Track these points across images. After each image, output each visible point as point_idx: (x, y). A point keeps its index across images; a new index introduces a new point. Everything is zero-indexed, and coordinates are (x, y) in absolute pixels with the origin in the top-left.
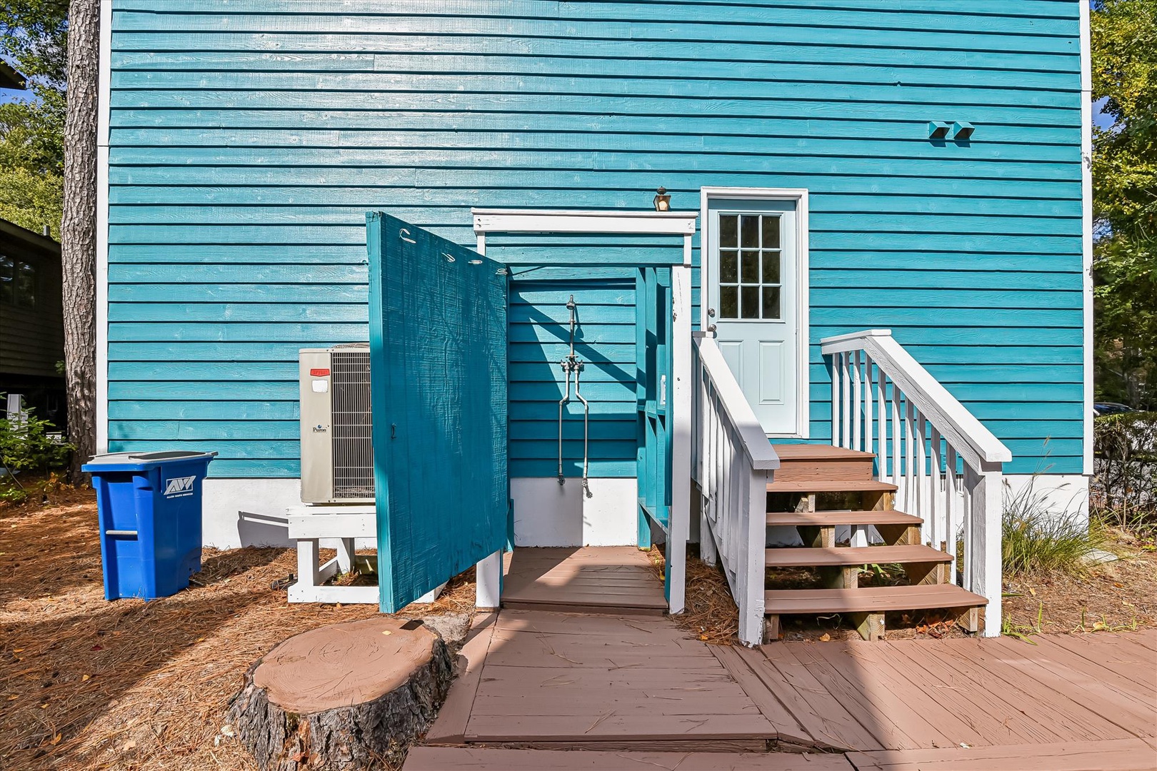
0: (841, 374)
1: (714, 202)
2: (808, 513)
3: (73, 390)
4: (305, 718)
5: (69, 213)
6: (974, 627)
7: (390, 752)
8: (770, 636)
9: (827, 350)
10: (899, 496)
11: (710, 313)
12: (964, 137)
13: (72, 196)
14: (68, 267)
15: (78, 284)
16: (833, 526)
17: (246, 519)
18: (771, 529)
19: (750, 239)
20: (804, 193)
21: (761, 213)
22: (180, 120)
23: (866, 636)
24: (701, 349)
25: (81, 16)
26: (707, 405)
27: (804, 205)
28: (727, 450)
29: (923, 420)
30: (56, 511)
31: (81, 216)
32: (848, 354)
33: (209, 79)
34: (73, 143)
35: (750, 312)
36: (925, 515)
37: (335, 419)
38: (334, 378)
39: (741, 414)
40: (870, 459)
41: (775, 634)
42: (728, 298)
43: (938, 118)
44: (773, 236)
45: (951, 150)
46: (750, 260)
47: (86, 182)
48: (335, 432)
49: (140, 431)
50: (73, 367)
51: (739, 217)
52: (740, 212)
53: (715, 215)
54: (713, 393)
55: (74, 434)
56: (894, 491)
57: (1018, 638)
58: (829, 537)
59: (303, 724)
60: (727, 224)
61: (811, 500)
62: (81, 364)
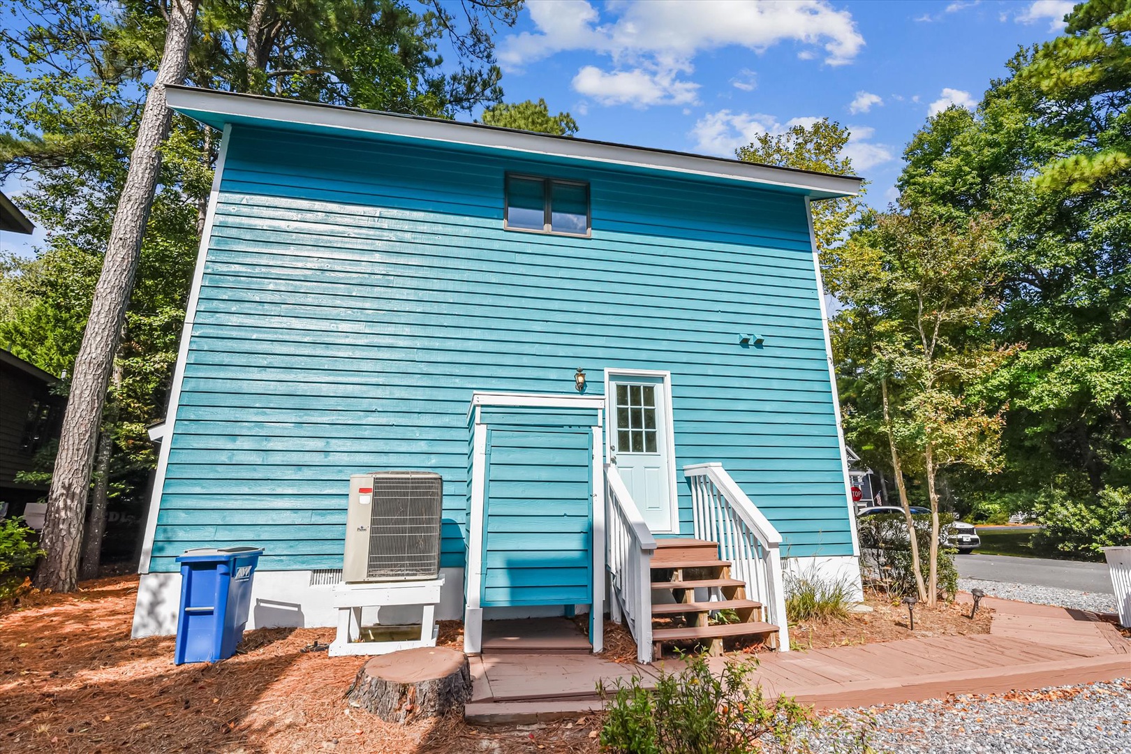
0: (696, 490)
1: (613, 377)
2: (678, 581)
3: (56, 499)
4: (412, 685)
5: (88, 349)
6: (774, 646)
7: (454, 707)
8: (657, 656)
9: (687, 474)
10: (733, 569)
11: (612, 448)
12: (759, 344)
13: (94, 335)
14: (77, 392)
15: (83, 407)
16: (693, 589)
17: (262, 604)
18: (653, 590)
19: (636, 401)
20: (668, 373)
21: (642, 384)
22: (250, 309)
23: (713, 655)
24: (608, 475)
25: (131, 203)
26: (613, 513)
27: (668, 380)
28: (626, 540)
29: (741, 521)
30: (32, 613)
31: (99, 351)
32: (700, 477)
33: (276, 284)
34: (104, 295)
35: (638, 447)
36: (747, 580)
37: (373, 522)
38: (375, 494)
39: (634, 517)
40: (714, 546)
41: (659, 655)
42: (623, 437)
43: (744, 332)
44: (650, 399)
45: (752, 350)
46: (637, 414)
47: (109, 325)
48: (373, 531)
49: (181, 535)
50: (62, 478)
51: (629, 387)
52: (629, 383)
53: (613, 384)
54: (617, 503)
55: (47, 541)
56: (730, 566)
57: (798, 650)
58: (690, 596)
59: (412, 689)
60: (622, 390)
61: (680, 573)
62: (70, 476)
